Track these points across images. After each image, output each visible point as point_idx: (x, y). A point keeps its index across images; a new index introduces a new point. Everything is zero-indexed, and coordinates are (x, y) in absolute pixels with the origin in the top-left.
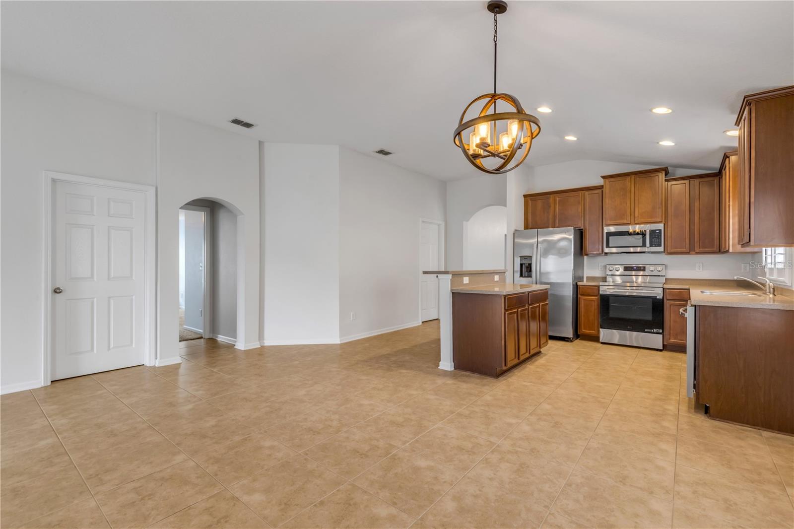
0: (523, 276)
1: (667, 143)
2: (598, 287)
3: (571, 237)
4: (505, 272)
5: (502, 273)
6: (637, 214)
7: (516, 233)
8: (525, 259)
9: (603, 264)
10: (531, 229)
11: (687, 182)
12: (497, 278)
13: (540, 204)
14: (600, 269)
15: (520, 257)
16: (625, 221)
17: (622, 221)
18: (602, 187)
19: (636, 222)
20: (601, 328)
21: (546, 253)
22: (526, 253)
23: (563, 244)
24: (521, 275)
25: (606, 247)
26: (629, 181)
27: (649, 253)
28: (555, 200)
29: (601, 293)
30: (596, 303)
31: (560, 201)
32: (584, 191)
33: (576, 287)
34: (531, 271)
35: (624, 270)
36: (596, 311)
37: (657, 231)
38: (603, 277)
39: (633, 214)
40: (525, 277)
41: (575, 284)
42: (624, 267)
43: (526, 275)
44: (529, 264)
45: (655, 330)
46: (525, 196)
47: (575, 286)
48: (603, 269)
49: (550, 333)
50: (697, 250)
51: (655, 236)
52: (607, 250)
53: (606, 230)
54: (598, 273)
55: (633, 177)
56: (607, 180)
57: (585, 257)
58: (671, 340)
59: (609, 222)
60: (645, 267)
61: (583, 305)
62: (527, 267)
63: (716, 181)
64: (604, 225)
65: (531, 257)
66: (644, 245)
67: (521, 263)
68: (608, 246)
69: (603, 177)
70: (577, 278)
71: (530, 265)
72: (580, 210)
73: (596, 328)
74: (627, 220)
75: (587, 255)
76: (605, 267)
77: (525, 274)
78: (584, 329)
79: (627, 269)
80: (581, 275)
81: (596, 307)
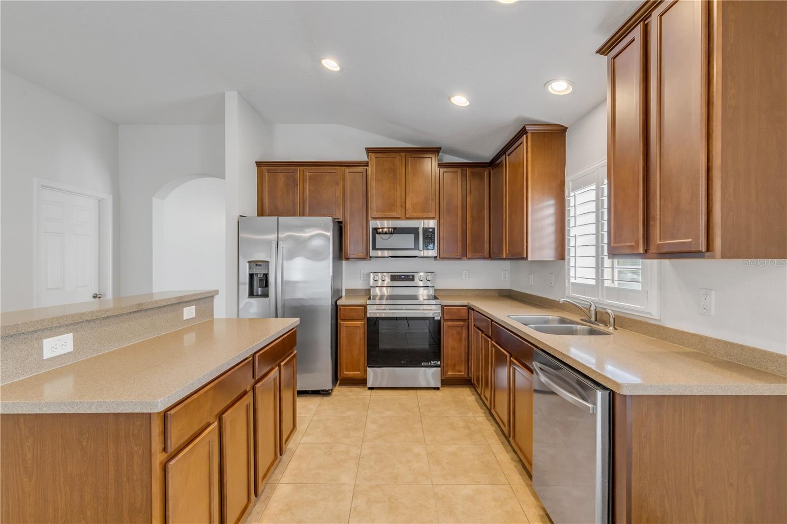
0: (255, 294)
1: (460, 100)
2: (365, 307)
3: (330, 234)
4: (213, 297)
5: (204, 300)
6: (408, 206)
7: (241, 222)
8: (257, 265)
9: (366, 272)
10: (268, 216)
11: (459, 170)
12: (189, 312)
13: (281, 178)
14: (362, 279)
15: (249, 262)
16: (395, 215)
17: (391, 214)
18: (366, 164)
19: (408, 216)
20: (369, 367)
21: (291, 255)
22: (260, 256)
23: (317, 243)
24: (251, 294)
25: (373, 250)
26: (398, 160)
27: (422, 257)
28: (304, 175)
29: (368, 316)
30: (362, 331)
31: (310, 178)
32: (344, 167)
33: (336, 308)
34: (267, 285)
35: (391, 281)
36: (362, 342)
37: (430, 230)
38: (366, 290)
39: (404, 206)
40: (258, 296)
41: (334, 304)
42: (391, 275)
43: (260, 293)
44: (264, 274)
45: (432, 362)
46: (259, 164)
47: (334, 307)
48: (365, 279)
49: (300, 387)
50: (469, 255)
51: (428, 235)
52: (372, 253)
53: (373, 224)
54: (359, 285)
55: (403, 154)
56: (373, 155)
57: (344, 262)
58: (449, 373)
59: (375, 214)
60: (413, 276)
61: (344, 335)
62: (261, 280)
63: (486, 173)
64: (370, 218)
65: (268, 262)
66: (416, 247)
67: (251, 273)
68: (374, 248)
69: (369, 151)
70: (336, 294)
71: (266, 276)
72: (338, 194)
73: (361, 368)
74: (396, 213)
75: (347, 259)
76: (368, 275)
77: (257, 291)
78: (347, 371)
79: (394, 278)
80: (339, 288)
81: (362, 336)
